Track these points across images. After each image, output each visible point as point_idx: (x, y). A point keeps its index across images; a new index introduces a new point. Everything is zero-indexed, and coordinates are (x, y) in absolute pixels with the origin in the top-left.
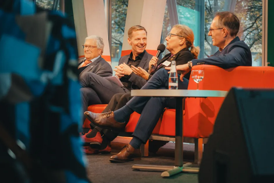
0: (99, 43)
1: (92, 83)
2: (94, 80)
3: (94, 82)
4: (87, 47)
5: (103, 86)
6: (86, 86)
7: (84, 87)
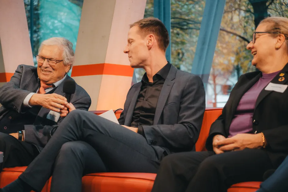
0: (68, 53)
1: (89, 132)
2: (92, 127)
3: (93, 129)
4: (46, 60)
5: (110, 136)
6: (75, 138)
7: (70, 141)
